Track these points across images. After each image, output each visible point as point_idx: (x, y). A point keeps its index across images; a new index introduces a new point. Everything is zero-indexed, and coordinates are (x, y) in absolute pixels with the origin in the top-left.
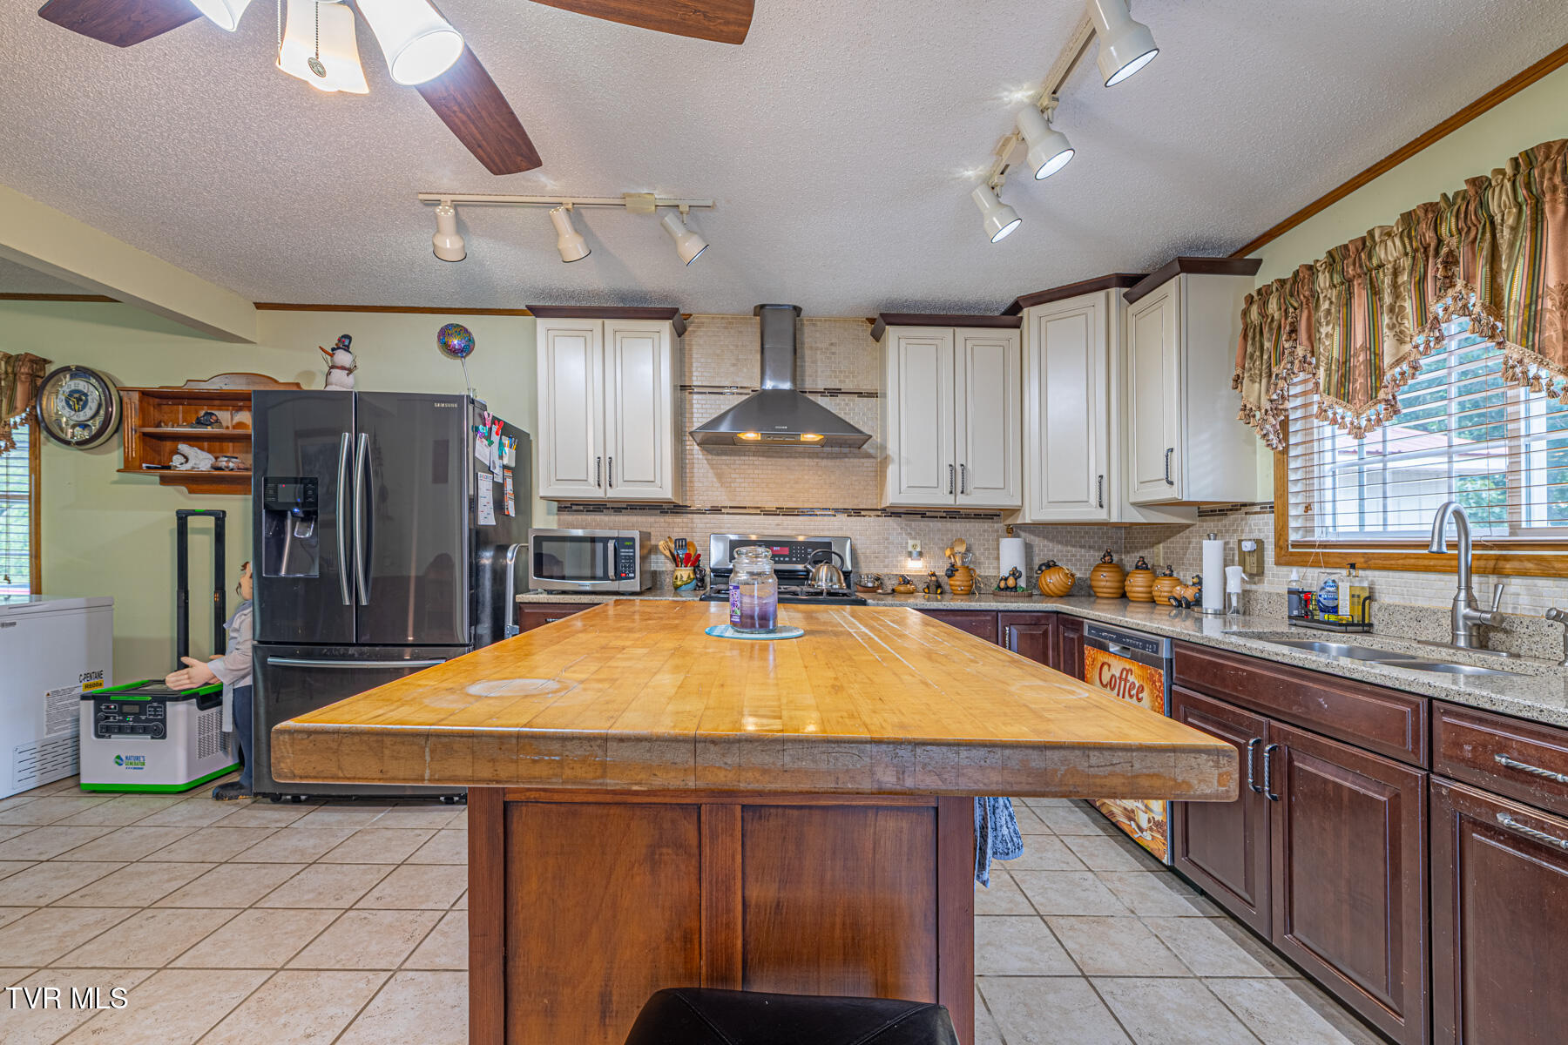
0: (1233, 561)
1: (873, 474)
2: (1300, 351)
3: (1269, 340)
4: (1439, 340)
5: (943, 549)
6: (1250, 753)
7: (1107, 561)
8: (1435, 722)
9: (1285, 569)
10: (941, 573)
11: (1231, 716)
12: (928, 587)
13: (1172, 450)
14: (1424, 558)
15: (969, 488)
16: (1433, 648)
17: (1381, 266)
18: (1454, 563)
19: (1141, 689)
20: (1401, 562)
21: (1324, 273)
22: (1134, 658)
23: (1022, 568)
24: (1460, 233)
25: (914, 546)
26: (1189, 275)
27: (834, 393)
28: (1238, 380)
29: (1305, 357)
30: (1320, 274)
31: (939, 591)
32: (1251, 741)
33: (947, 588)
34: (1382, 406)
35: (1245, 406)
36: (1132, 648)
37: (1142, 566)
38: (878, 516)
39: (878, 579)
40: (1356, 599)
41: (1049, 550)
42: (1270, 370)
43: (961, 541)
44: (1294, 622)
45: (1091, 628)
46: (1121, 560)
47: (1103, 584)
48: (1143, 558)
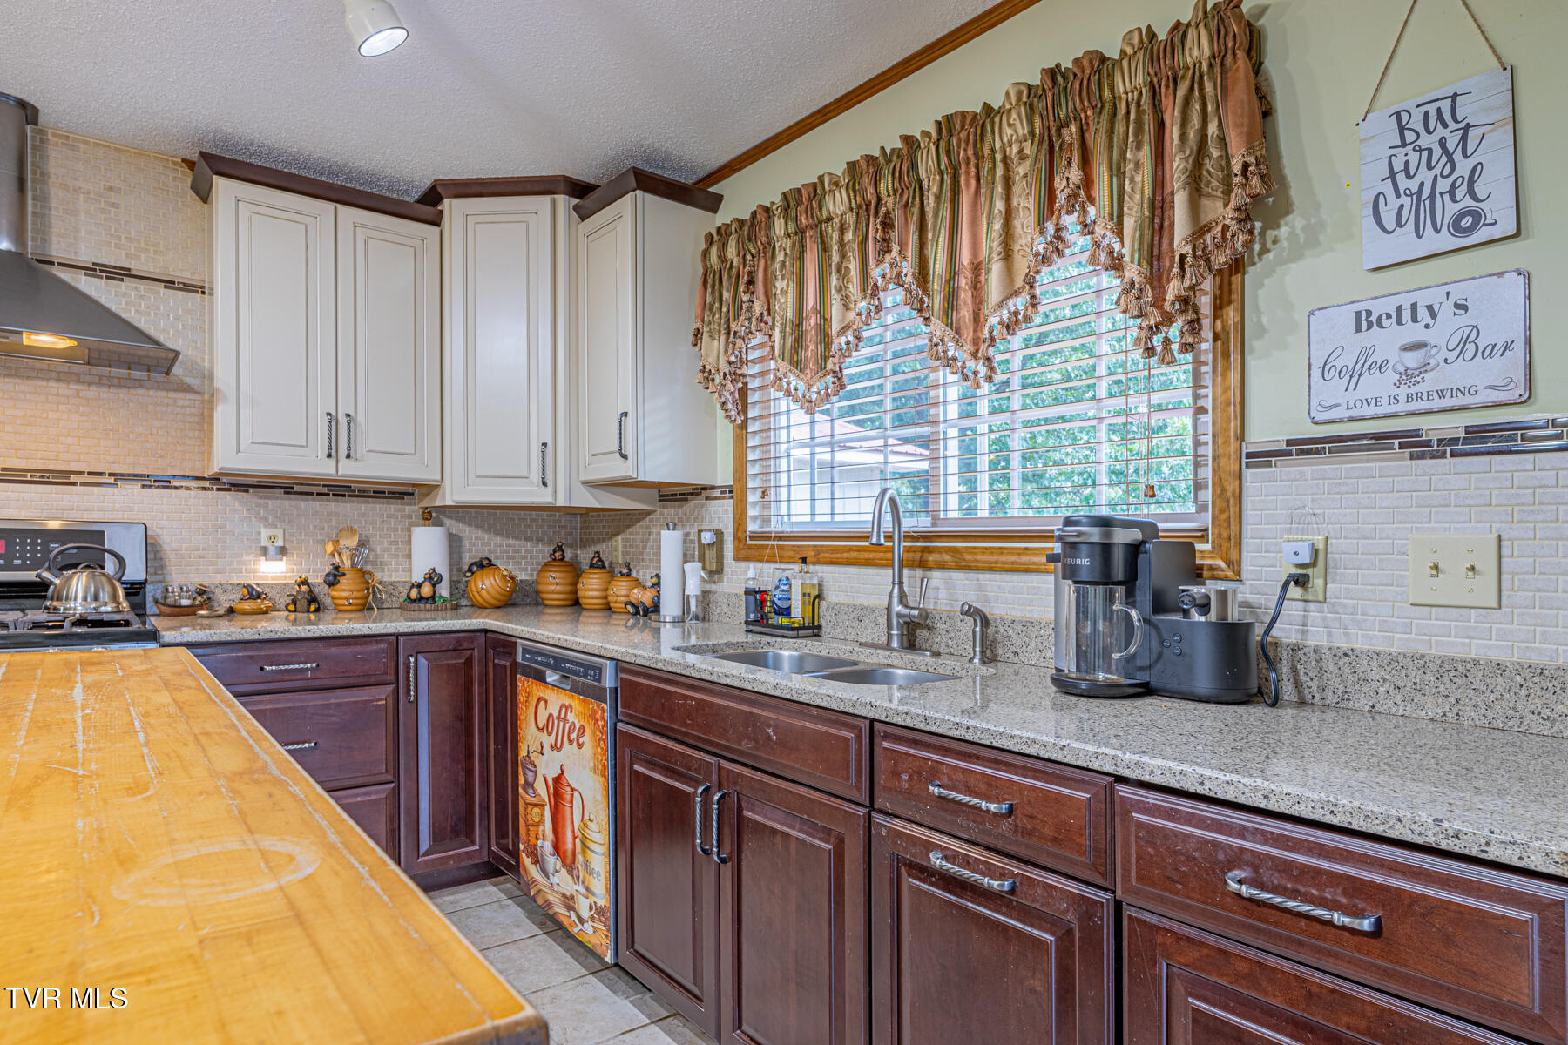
0: (693, 557)
1: (196, 419)
2: (758, 307)
3: (728, 290)
4: (878, 309)
5: (323, 543)
6: (698, 806)
7: (558, 558)
8: (876, 748)
9: (743, 565)
10: (317, 579)
11: (680, 758)
12: (294, 602)
13: (626, 414)
14: (865, 551)
15: (360, 450)
16: (872, 651)
17: (829, 219)
18: (889, 555)
19: (582, 731)
20: (845, 555)
21: (779, 218)
22: (575, 690)
23: (443, 570)
24: (895, 195)
25: (272, 539)
26: (646, 194)
27: (116, 273)
28: (697, 335)
29: (761, 314)
30: (776, 218)
31: (313, 608)
32: (700, 791)
33: (328, 602)
34: (830, 378)
35: (704, 367)
36: (572, 677)
37: (598, 564)
38: (205, 489)
39: (201, 592)
40: (807, 598)
41: (483, 544)
42: (729, 326)
43: (352, 531)
44: (751, 627)
45: (525, 651)
46: (577, 556)
47: (552, 587)
48: (598, 553)
